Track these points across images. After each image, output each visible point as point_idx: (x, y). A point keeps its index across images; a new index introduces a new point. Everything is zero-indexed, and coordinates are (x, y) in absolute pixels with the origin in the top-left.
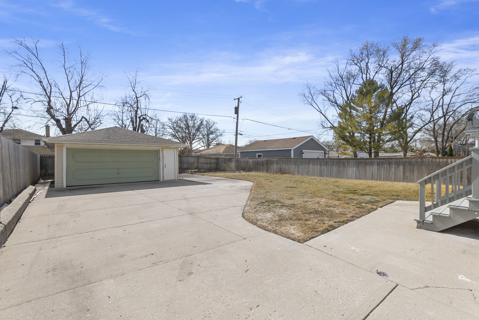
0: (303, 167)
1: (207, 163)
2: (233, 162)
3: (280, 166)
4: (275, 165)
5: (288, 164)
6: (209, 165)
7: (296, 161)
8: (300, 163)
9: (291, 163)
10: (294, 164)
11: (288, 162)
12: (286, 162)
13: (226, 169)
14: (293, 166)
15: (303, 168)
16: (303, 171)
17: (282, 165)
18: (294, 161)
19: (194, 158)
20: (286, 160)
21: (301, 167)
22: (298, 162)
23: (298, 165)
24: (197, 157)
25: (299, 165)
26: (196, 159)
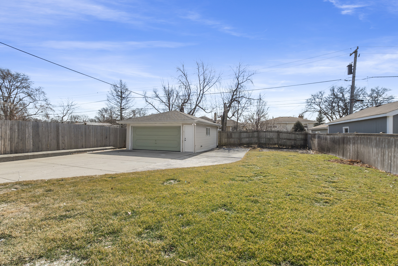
0: (391, 154)
1: (290, 139)
2: (316, 139)
3: (357, 147)
4: (351, 145)
5: (367, 146)
6: (293, 141)
7: (379, 139)
8: (386, 145)
9: (371, 143)
10: (377, 146)
11: (367, 142)
12: (365, 142)
13: (312, 148)
14: (375, 150)
15: (391, 157)
16: (391, 162)
17: (359, 146)
18: (376, 139)
19: (273, 133)
20: (364, 138)
21: (387, 153)
22: (382, 143)
23: (382, 148)
24: (277, 132)
25: (384, 148)
26: (276, 134)
